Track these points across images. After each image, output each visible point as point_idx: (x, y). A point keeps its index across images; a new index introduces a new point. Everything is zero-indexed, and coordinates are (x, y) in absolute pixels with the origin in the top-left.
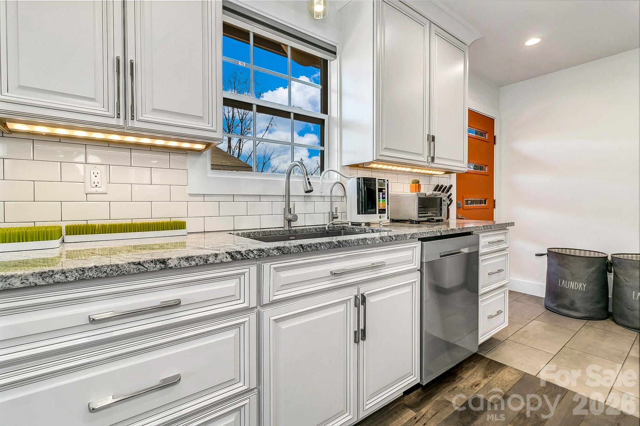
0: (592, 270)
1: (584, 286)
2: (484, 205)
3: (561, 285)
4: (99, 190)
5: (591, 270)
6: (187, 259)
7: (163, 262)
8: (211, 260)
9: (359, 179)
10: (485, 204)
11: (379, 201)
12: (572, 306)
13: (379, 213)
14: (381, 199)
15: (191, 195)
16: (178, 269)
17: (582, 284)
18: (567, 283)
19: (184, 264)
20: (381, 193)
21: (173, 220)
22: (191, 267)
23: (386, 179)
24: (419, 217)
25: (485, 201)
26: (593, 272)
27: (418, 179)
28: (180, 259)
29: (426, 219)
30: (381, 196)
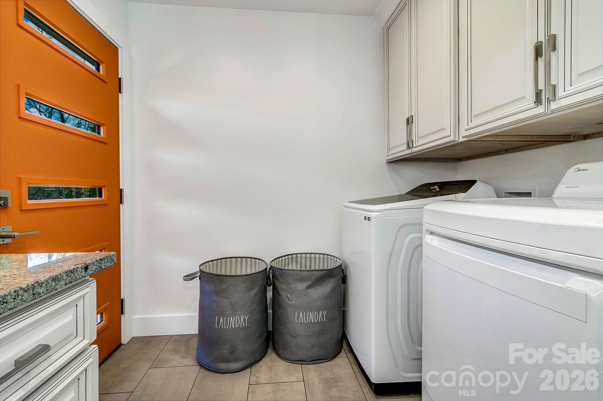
0: (255, 293)
1: (247, 319)
2: (98, 198)
3: (218, 325)
5: (253, 292)
10: (101, 196)
12: (233, 357)
17: (244, 317)
18: (227, 319)
25: (100, 190)
26: (256, 295)
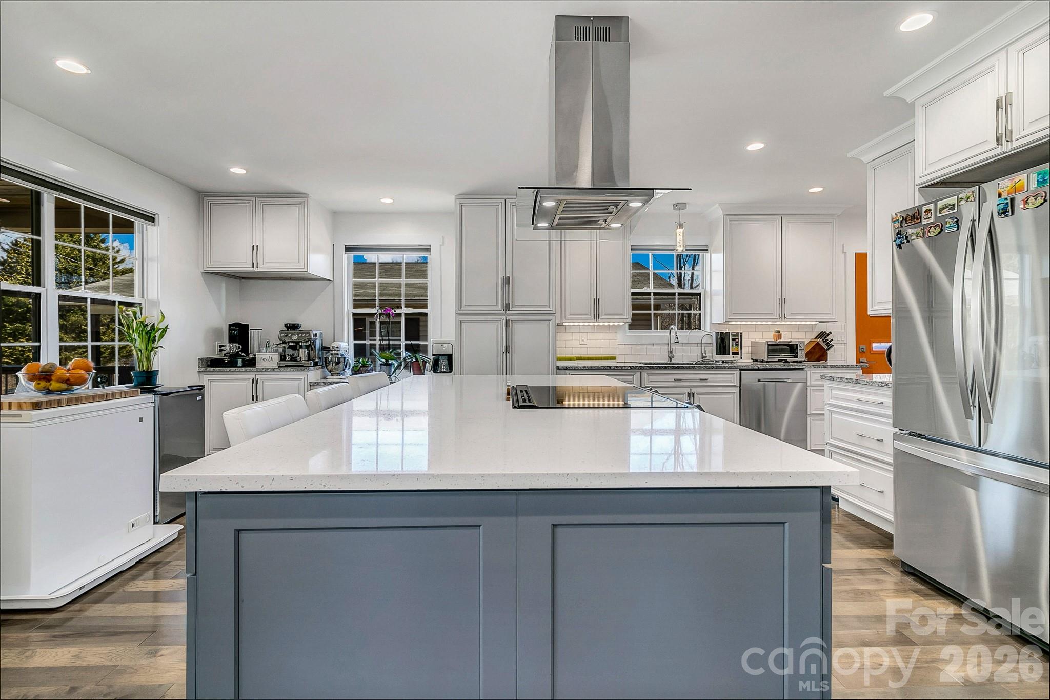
4: (584, 343)
6: (616, 367)
7: (610, 367)
8: (624, 368)
9: (717, 333)
11: (732, 347)
13: (732, 355)
14: (734, 346)
15: (619, 344)
16: (614, 369)
19: (616, 368)
20: (734, 342)
21: (611, 356)
22: (617, 369)
23: (740, 332)
24: (768, 358)
27: (779, 330)
28: (614, 367)
29: (777, 360)
30: (734, 344)
